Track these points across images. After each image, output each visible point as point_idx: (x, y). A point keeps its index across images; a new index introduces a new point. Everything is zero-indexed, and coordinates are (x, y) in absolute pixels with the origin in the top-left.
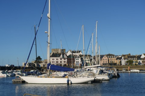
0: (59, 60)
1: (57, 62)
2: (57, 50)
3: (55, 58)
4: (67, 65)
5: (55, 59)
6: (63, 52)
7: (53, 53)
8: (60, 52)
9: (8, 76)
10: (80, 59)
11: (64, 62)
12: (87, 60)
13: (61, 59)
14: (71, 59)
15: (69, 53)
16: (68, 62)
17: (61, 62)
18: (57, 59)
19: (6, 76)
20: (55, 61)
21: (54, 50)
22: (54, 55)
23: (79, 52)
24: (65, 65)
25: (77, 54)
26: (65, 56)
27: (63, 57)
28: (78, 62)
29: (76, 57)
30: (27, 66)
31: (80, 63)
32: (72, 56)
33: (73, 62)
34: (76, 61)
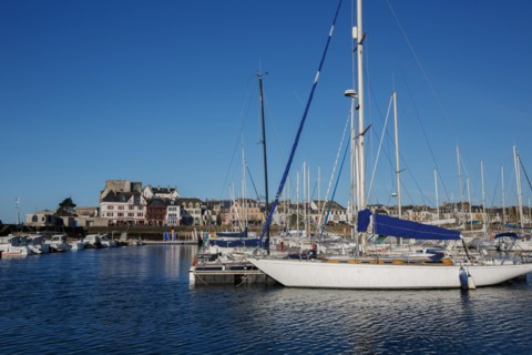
0: (126, 210)
1: (120, 214)
2: (121, 183)
3: (116, 205)
4: (146, 222)
5: (116, 208)
6: (135, 191)
7: (111, 192)
8: (127, 189)
10: (178, 208)
11: (139, 215)
12: (195, 213)
13: (131, 207)
14: (157, 207)
15: (148, 193)
16: (149, 215)
17: (130, 215)
18: (120, 208)
19: (25, 253)
20: (113, 212)
21: (113, 183)
22: (112, 197)
23: (172, 190)
24: (141, 222)
25: (166, 196)
26: (142, 199)
27: (137, 202)
28: (173, 215)
29: (168, 202)
30: (41, 223)
31: (179, 217)
32: (159, 200)
33: (162, 216)
34: (169, 212)
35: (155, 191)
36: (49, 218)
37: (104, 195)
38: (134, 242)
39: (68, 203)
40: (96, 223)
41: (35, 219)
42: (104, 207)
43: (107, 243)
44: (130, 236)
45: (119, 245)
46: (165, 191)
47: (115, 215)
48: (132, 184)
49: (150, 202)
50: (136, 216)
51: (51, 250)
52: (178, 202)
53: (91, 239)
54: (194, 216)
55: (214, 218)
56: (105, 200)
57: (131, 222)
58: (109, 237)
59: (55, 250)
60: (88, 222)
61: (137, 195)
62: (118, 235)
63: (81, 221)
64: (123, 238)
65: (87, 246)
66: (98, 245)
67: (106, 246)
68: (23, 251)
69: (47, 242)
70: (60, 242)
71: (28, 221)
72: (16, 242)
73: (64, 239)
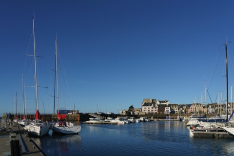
0: (151, 109)
1: (149, 110)
2: (149, 100)
3: (147, 107)
4: (158, 113)
5: (147, 108)
6: (154, 102)
7: (145, 103)
8: (151, 101)
9: (125, 123)
10: (169, 108)
11: (155, 110)
12: (176, 109)
13: (152, 108)
14: (162, 108)
15: (158, 103)
16: (159, 111)
17: (152, 110)
18: (149, 108)
19: (123, 123)
20: (147, 110)
21: (146, 100)
22: (146, 105)
23: (167, 101)
24: (156, 113)
25: (164, 103)
26: (156, 105)
27: (154, 106)
28: (168, 110)
29: (166, 106)
30: (124, 114)
31: (170, 111)
32: (163, 105)
33: (164, 111)
34: (166, 109)
35: (160, 102)
36: (127, 112)
37: (143, 104)
38: (156, 120)
39: (132, 107)
40: (141, 114)
41: (123, 112)
42: (143, 108)
43: (147, 120)
44: (154, 118)
45: (151, 121)
46: (164, 102)
47: (147, 111)
48: (152, 100)
49: (159, 106)
50: (154, 111)
51: (131, 122)
52: (169, 105)
53: (142, 119)
54: (175, 110)
55: (184, 111)
56: (144, 106)
57: (152, 113)
58: (147, 118)
59: (132, 122)
60: (138, 113)
61: (154, 104)
62: (150, 118)
63: (136, 113)
64: (152, 119)
65: (141, 121)
66: (144, 121)
67: (146, 121)
68: (123, 122)
69: (129, 120)
70: (133, 120)
71: (121, 113)
72: (121, 120)
73: (134, 119)
